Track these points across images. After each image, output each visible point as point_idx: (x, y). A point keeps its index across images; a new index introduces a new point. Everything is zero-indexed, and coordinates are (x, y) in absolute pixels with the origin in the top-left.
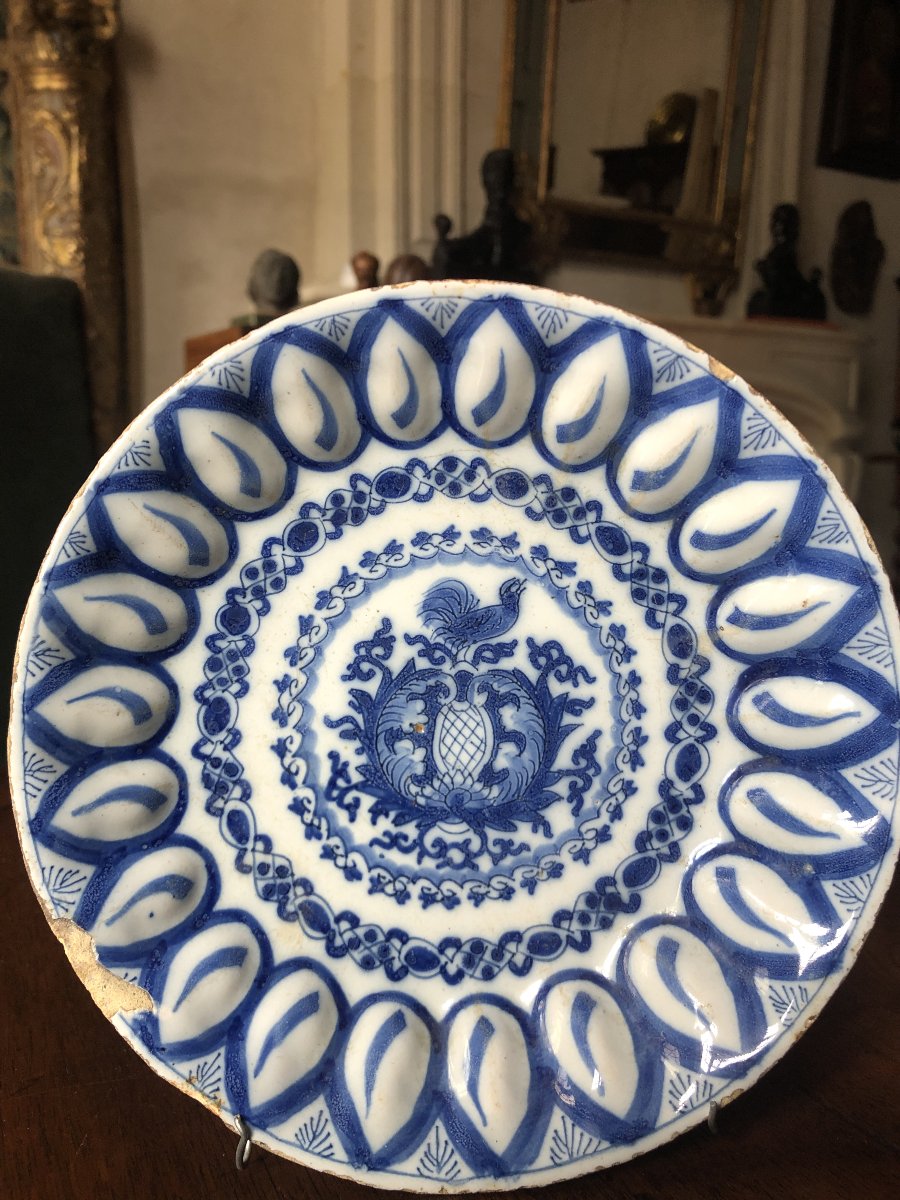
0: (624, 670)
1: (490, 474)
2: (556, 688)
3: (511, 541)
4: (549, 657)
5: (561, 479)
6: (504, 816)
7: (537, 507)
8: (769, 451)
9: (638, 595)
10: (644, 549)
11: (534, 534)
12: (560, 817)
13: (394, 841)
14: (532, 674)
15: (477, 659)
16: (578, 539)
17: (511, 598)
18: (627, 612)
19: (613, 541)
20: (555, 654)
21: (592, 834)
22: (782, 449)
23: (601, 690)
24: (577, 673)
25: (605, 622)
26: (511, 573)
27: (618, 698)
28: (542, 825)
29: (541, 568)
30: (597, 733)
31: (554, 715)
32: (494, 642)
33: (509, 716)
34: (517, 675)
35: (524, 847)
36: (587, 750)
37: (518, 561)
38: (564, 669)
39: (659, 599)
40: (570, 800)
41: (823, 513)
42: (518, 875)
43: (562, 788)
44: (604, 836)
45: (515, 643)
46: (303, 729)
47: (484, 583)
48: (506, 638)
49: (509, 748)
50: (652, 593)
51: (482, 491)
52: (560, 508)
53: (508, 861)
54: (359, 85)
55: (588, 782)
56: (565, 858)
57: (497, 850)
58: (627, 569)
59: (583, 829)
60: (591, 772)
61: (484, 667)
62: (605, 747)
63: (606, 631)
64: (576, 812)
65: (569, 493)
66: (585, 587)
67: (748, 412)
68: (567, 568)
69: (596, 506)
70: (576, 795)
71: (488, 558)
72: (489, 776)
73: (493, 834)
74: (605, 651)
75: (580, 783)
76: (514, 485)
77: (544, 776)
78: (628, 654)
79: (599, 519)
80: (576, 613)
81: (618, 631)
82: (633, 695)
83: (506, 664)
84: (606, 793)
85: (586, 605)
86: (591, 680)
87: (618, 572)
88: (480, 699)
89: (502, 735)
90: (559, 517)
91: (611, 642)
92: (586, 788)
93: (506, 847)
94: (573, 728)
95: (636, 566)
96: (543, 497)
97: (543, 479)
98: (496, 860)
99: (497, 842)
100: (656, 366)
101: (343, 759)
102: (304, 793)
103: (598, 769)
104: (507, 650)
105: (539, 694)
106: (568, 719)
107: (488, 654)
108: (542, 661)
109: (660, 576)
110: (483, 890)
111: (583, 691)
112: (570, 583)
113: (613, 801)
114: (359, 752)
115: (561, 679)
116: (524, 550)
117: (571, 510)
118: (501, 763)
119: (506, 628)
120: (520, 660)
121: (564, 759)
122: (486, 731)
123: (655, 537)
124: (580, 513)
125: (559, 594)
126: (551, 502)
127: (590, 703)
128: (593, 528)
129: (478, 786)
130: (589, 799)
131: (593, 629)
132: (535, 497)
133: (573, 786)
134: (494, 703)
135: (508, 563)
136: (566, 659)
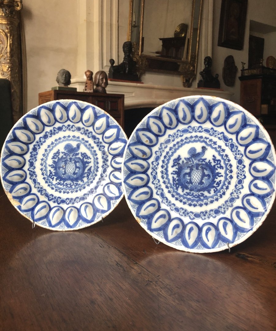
0: (96, 157)
1: (75, 127)
2: (85, 160)
3: (78, 138)
4: (84, 155)
5: (86, 128)
6: (77, 179)
7: (82, 132)
8: (113, 124)
9: (98, 146)
10: (99, 139)
11: (82, 136)
12: (85, 180)
13: (59, 184)
14: (81, 158)
15: (73, 156)
16: (89, 137)
17: (78, 146)
18: (96, 148)
19: (94, 138)
20: (85, 155)
21: (90, 182)
22: (115, 124)
23: (92, 160)
24: (88, 158)
25: (93, 150)
26: (78, 142)
27: (95, 161)
28: (82, 181)
29: (83, 142)
30: (91, 167)
31: (85, 164)
32: (76, 153)
33: (78, 164)
34: (79, 158)
35: (80, 184)
36: (90, 169)
37: (79, 141)
38: (86, 157)
39: (101, 146)
40: (87, 177)
41: (120, 133)
42: (79, 189)
43: (86, 175)
44: (92, 182)
45: (79, 153)
46: (45, 166)
47: (74, 144)
48: (77, 152)
49: (78, 169)
50: (100, 145)
51: (74, 130)
52: (86, 133)
53: (77, 186)
54: (89, 24)
55: (90, 174)
56: (86, 186)
57: (75, 185)
58: (96, 142)
59: (89, 181)
60: (90, 173)
61: (74, 157)
62: (92, 169)
63: (93, 151)
64: (88, 179)
65: (87, 130)
66: (90, 145)
67: (110, 119)
68: (87, 142)
69: (91, 132)
70: (88, 176)
71: (75, 140)
72: (74, 173)
73: (75, 182)
74: (92, 154)
75: (89, 174)
76: (79, 129)
77: (83, 173)
78: (96, 155)
79: (92, 134)
80: (88, 148)
81: (95, 151)
82: (97, 161)
83: (77, 156)
84: (92, 176)
85: (90, 147)
86: (90, 159)
87: (95, 142)
88: (73, 162)
89: (76, 167)
90: (86, 134)
91: (94, 153)
92: (89, 175)
93: (77, 184)
94: (88, 166)
95: (97, 141)
96: (83, 131)
97: (83, 128)
98: (75, 186)
99: (75, 184)
100: (97, 112)
101: (51, 171)
102: (45, 176)
103: (91, 172)
104: (78, 154)
105: (82, 161)
106: (87, 165)
107: (75, 155)
108: (83, 156)
109: (101, 143)
110: (73, 191)
111: (89, 160)
112: (87, 144)
113: (93, 177)
114: (54, 170)
115: (86, 159)
116: (80, 139)
117: (88, 133)
118: (76, 171)
119: (77, 151)
120: (80, 156)
121: (86, 171)
122: (74, 167)
123: (100, 137)
124: (89, 133)
125: (86, 146)
126: (84, 132)
127: (90, 162)
128: (91, 136)
129: (73, 175)
130: (90, 177)
131: (91, 151)
132: (82, 131)
133: (87, 175)
134: (75, 162)
135: (78, 141)
136: (87, 156)
